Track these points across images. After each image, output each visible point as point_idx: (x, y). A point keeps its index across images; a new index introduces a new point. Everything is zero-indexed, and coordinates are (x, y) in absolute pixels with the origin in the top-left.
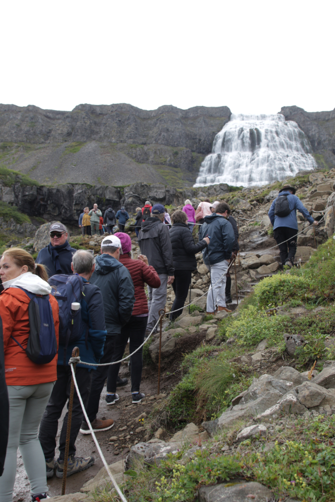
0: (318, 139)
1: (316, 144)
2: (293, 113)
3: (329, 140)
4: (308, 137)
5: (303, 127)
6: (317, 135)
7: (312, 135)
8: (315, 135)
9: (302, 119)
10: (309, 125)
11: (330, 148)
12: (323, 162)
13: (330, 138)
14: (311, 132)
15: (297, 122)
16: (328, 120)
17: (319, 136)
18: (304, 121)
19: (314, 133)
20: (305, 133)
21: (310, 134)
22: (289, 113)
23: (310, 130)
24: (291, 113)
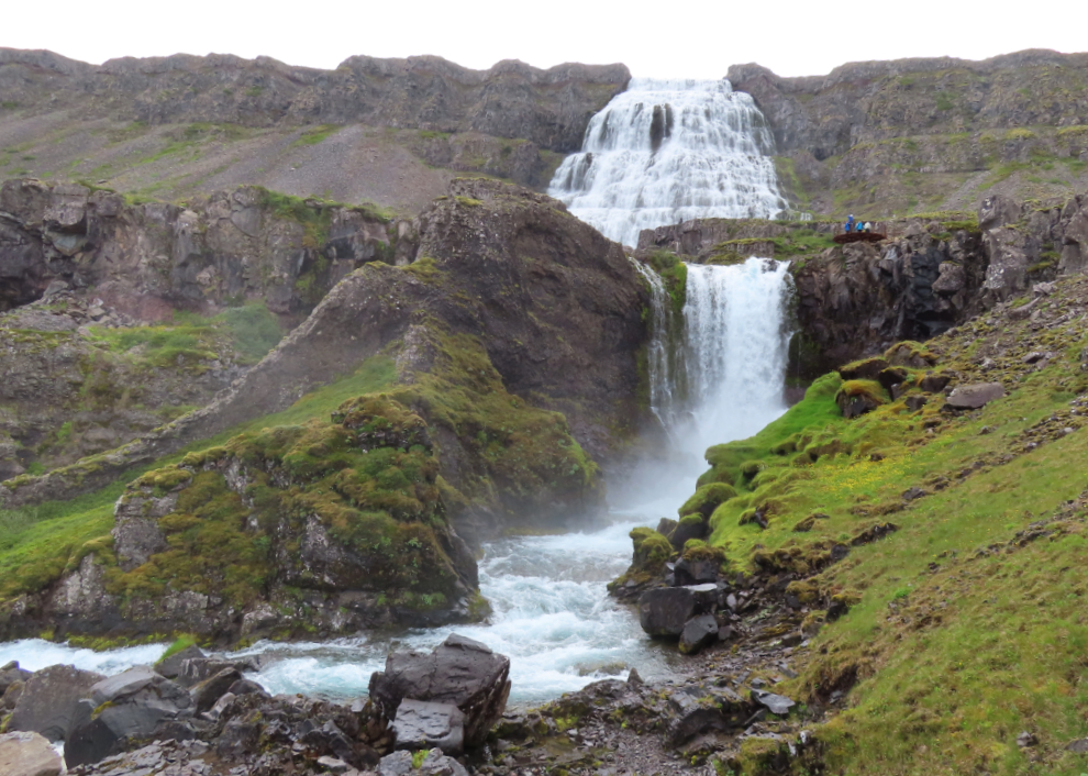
0: (790, 128)
1: (785, 139)
2: (748, 78)
3: (812, 131)
4: (772, 124)
5: (763, 105)
6: (789, 121)
7: (780, 120)
8: (785, 119)
9: (764, 89)
10: (776, 100)
11: (812, 146)
12: (791, 173)
13: (814, 127)
14: (778, 114)
15: (752, 95)
16: (817, 94)
17: (793, 123)
18: (767, 93)
19: (783, 117)
20: (765, 115)
21: (776, 119)
22: (741, 78)
23: (776, 111)
24: (744, 77)
